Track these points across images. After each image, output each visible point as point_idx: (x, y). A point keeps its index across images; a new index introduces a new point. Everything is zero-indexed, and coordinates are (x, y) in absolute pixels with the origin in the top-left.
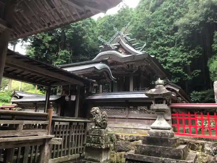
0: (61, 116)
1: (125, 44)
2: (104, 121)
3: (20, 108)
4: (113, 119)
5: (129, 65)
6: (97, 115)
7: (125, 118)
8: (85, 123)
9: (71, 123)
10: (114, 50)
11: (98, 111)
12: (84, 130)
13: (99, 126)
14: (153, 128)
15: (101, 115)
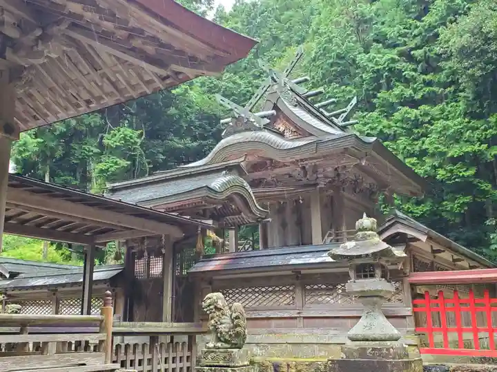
0: (125, 320)
1: (291, 107)
2: (238, 329)
3: (19, 306)
4: (265, 322)
5: (307, 167)
6: (218, 313)
7: (296, 318)
8: (192, 337)
9: (154, 337)
10: (260, 129)
11: (220, 304)
12: (189, 354)
13: (226, 341)
14: (354, 339)
15: (228, 312)
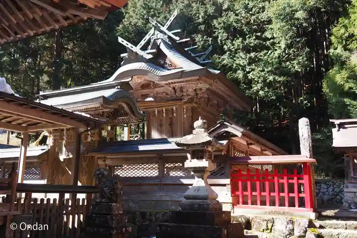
2: (116, 191)
5: (176, 88)
6: (104, 180)
7: (158, 184)
11: (106, 174)
14: (187, 198)
